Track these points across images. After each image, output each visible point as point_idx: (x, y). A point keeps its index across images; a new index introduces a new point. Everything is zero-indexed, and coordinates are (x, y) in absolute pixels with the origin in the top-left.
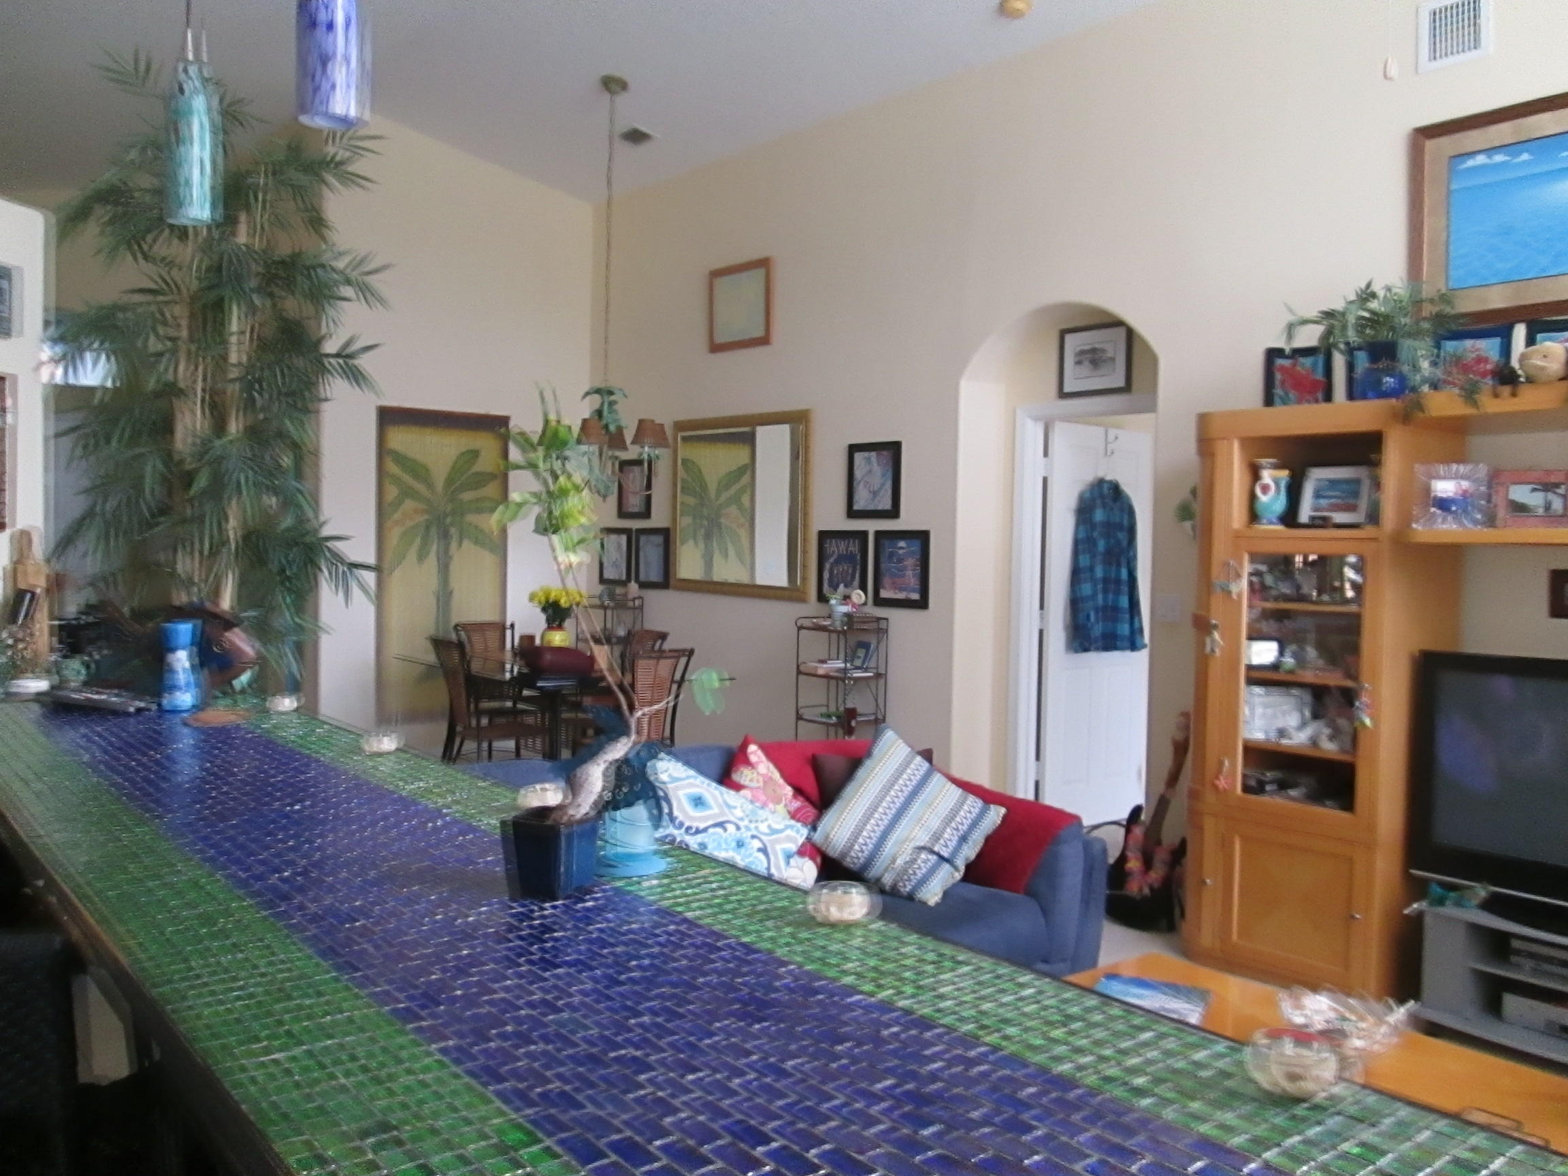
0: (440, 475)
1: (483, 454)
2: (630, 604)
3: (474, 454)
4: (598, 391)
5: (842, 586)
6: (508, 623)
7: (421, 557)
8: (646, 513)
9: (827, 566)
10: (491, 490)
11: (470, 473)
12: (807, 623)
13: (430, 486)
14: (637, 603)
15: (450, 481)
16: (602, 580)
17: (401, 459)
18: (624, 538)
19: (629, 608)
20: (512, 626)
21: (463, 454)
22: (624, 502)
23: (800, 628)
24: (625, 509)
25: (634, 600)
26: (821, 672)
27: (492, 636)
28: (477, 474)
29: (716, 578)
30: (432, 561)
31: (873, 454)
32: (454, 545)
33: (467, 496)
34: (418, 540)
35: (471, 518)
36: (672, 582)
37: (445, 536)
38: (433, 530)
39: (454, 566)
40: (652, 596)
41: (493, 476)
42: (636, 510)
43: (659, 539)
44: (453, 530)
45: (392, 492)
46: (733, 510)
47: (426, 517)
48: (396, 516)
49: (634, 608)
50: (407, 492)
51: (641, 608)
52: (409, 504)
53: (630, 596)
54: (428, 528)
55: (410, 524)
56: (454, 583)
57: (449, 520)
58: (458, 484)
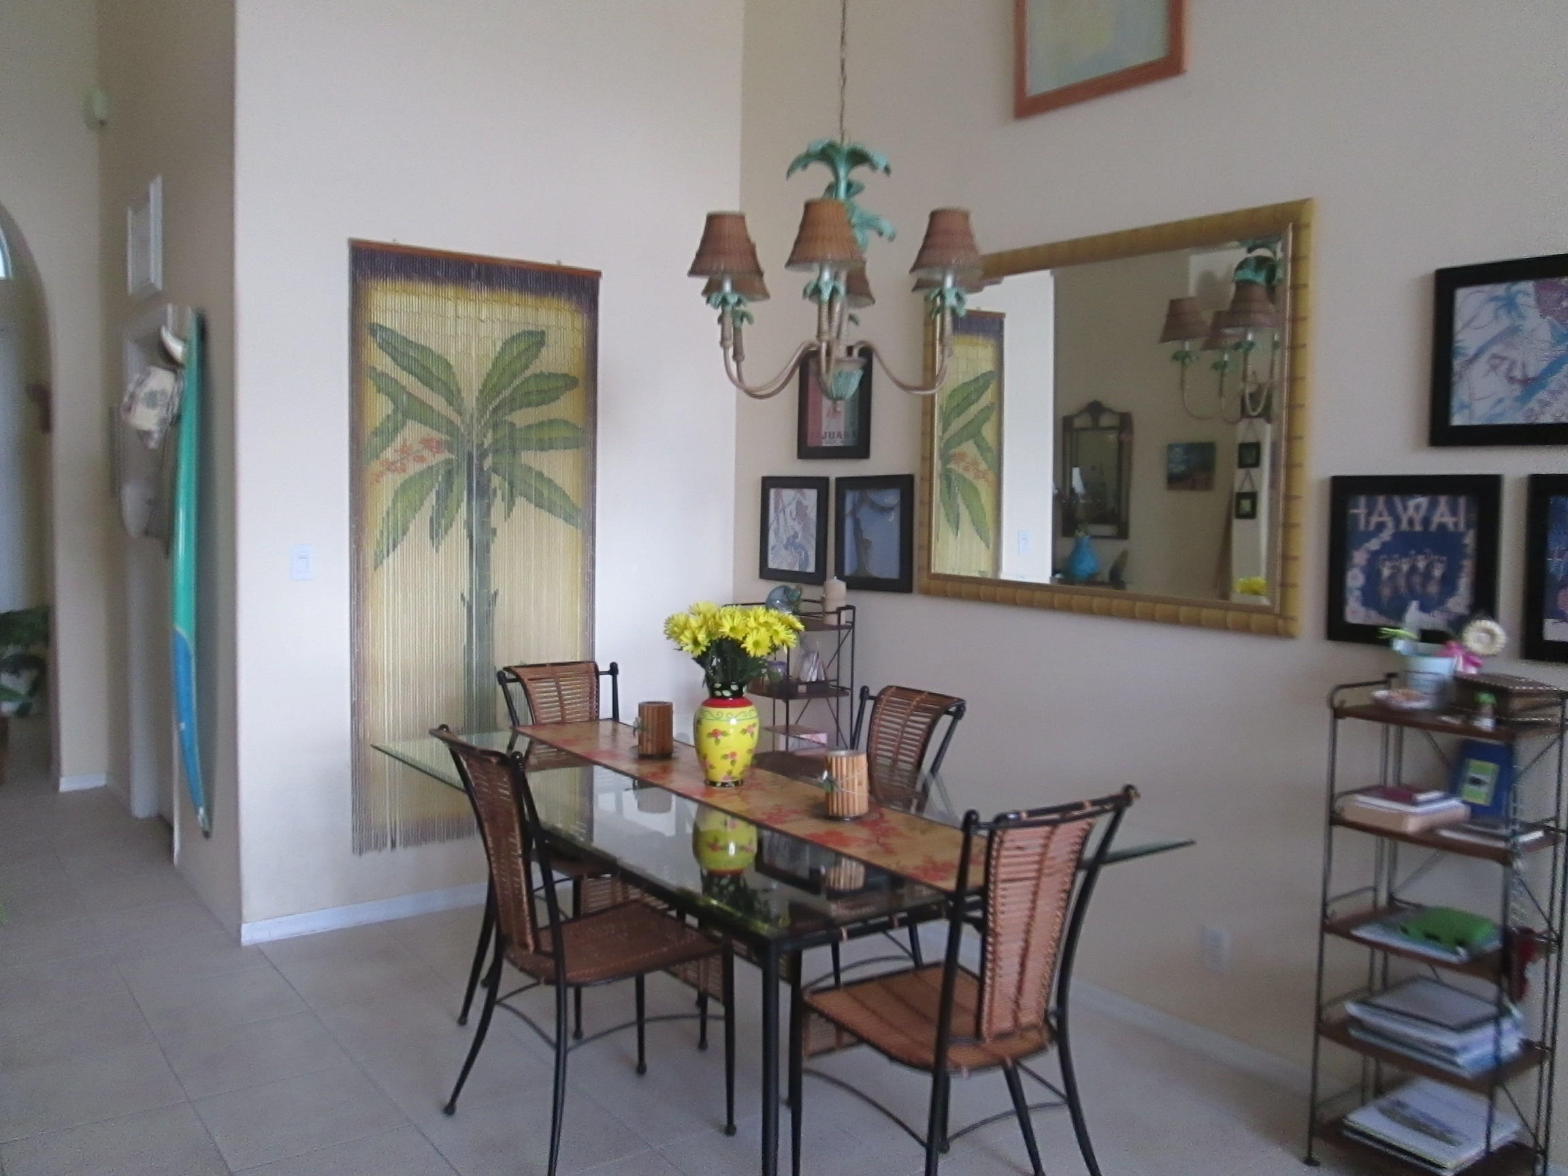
0: (471, 381)
1: (551, 338)
2: (833, 620)
3: (536, 340)
4: (827, 155)
5: (1413, 608)
6: (604, 667)
7: (437, 531)
8: (860, 448)
9: (1359, 557)
10: (566, 407)
11: (528, 373)
12: (1352, 699)
13: (452, 396)
14: (845, 616)
15: (488, 390)
16: (766, 572)
17: (397, 346)
18: (811, 495)
19: (831, 628)
20: (614, 670)
21: (514, 339)
22: (811, 428)
23: (1339, 713)
24: (811, 442)
25: (839, 611)
26: (1412, 826)
27: (573, 690)
28: (539, 376)
29: (1007, 574)
30: (457, 536)
31: (1528, 286)
32: (498, 507)
33: (522, 418)
34: (432, 499)
35: (529, 458)
36: (918, 578)
37: (481, 491)
38: (460, 481)
39: (499, 548)
40: (873, 605)
41: (570, 382)
42: (838, 443)
43: (891, 498)
44: (496, 480)
45: (380, 408)
46: (969, 448)
47: (445, 456)
48: (389, 454)
49: (839, 627)
50: (410, 409)
51: (851, 626)
52: (413, 432)
53: (832, 607)
54: (449, 475)
55: (414, 468)
56: (499, 580)
57: (488, 463)
58: (506, 393)
